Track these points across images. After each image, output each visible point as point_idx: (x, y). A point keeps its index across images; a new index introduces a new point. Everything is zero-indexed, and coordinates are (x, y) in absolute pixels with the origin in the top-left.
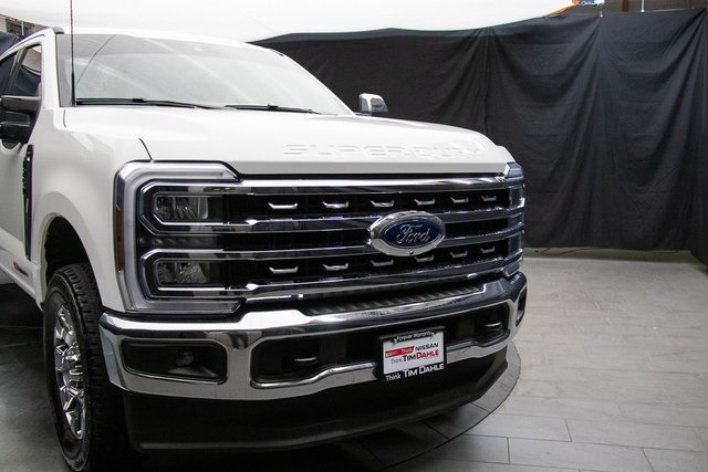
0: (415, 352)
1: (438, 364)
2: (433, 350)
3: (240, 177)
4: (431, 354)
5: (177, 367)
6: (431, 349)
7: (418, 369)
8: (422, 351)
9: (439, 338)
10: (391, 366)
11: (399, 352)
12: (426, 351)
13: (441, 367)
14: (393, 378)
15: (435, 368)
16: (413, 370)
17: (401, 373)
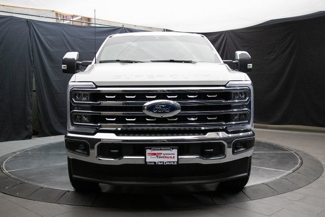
0: (162, 155)
1: (174, 162)
2: (172, 156)
3: (97, 87)
4: (171, 157)
5: (78, 149)
6: (171, 155)
7: (163, 162)
8: (166, 156)
9: (175, 151)
10: (150, 159)
11: (155, 154)
12: (168, 156)
13: (175, 163)
14: (151, 164)
15: (172, 163)
16: (161, 162)
17: (155, 163)
